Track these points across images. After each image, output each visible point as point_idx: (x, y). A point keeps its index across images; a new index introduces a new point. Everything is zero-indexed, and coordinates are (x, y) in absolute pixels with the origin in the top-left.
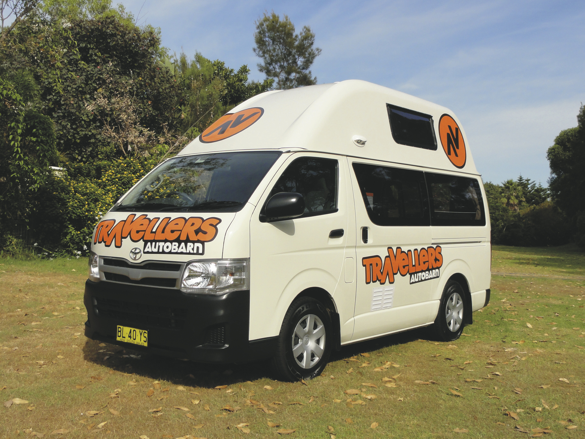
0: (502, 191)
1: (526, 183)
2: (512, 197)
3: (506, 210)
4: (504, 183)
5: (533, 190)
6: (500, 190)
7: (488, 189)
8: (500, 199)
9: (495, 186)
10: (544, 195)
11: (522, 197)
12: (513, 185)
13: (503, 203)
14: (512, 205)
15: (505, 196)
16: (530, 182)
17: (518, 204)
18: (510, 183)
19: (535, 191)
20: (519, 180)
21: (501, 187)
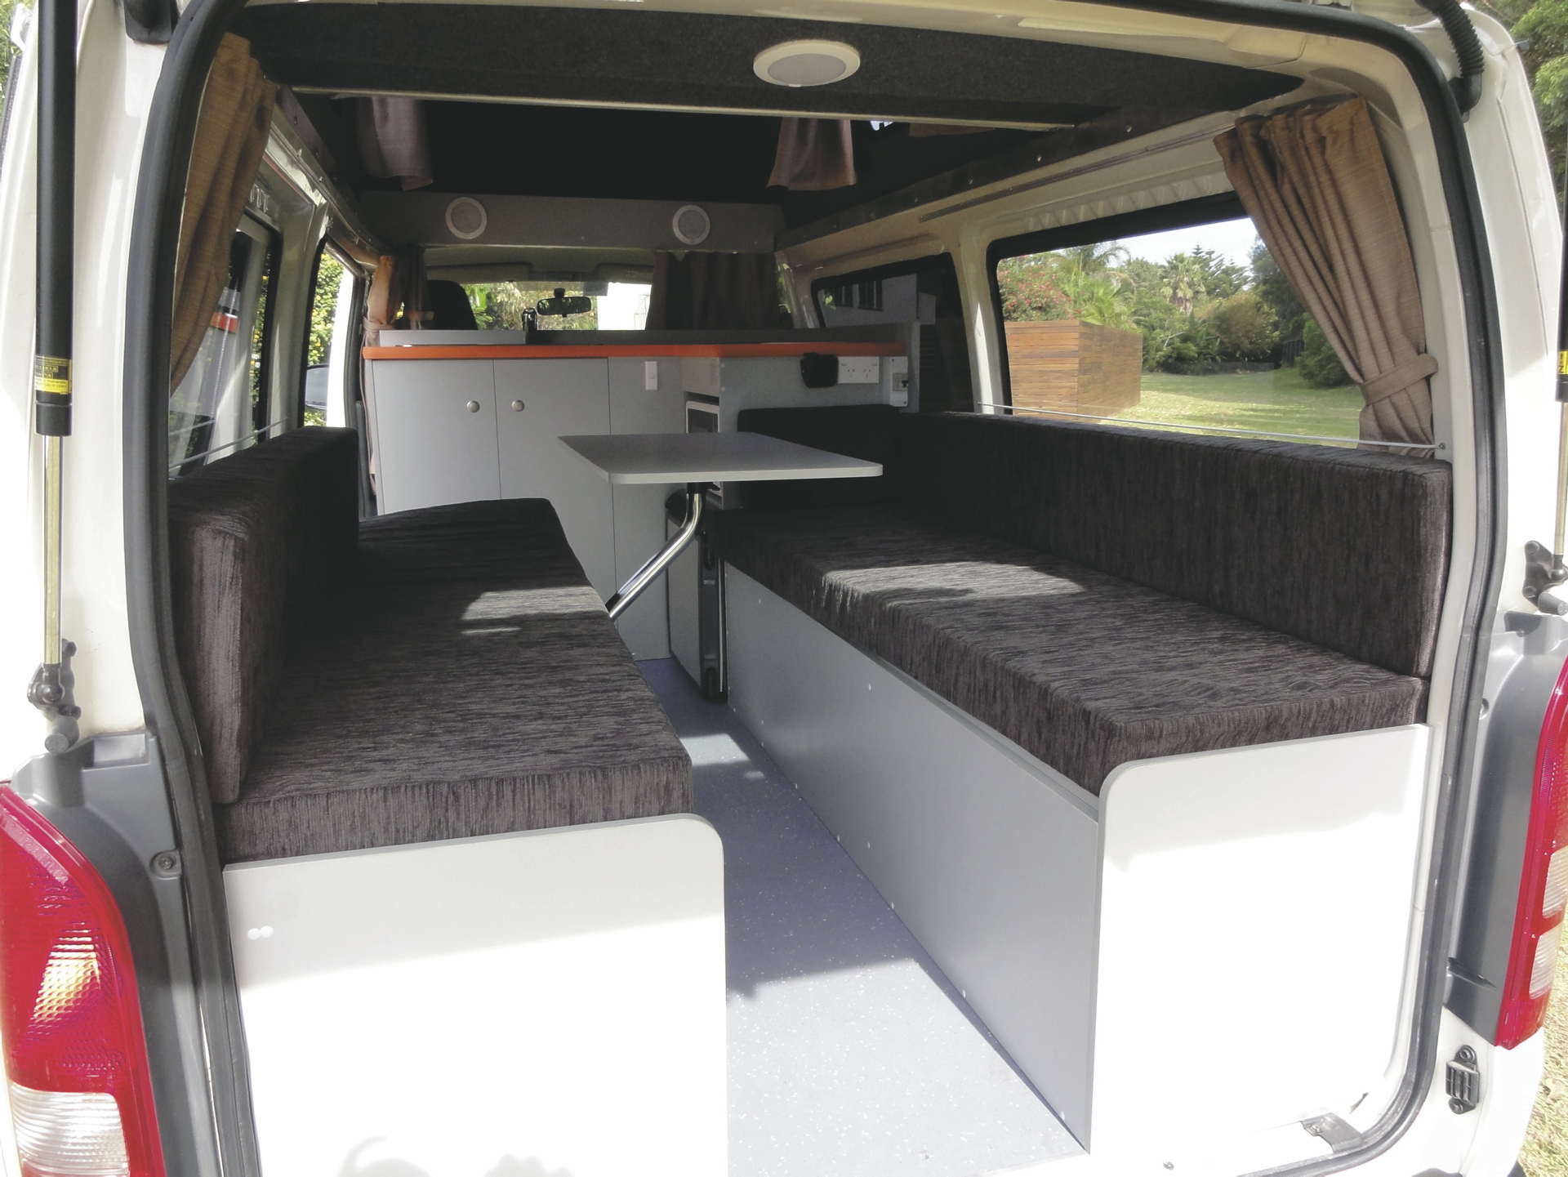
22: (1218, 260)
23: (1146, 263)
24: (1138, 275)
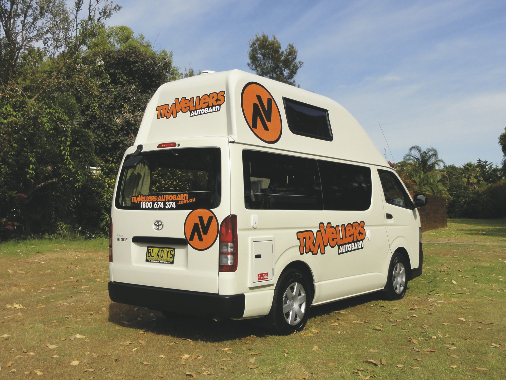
0: (462, 172)
1: (484, 165)
2: (471, 177)
3: (467, 188)
4: (464, 165)
5: (490, 170)
6: (461, 171)
7: (452, 171)
8: (461, 179)
9: (457, 168)
10: (500, 174)
11: (480, 177)
12: (472, 167)
13: (464, 183)
14: (472, 184)
15: (465, 177)
16: (487, 163)
17: (477, 183)
18: (469, 165)
19: (492, 171)
20: (477, 162)
21: (462, 169)
22: (490, 165)
23: (455, 167)
24: (451, 173)
